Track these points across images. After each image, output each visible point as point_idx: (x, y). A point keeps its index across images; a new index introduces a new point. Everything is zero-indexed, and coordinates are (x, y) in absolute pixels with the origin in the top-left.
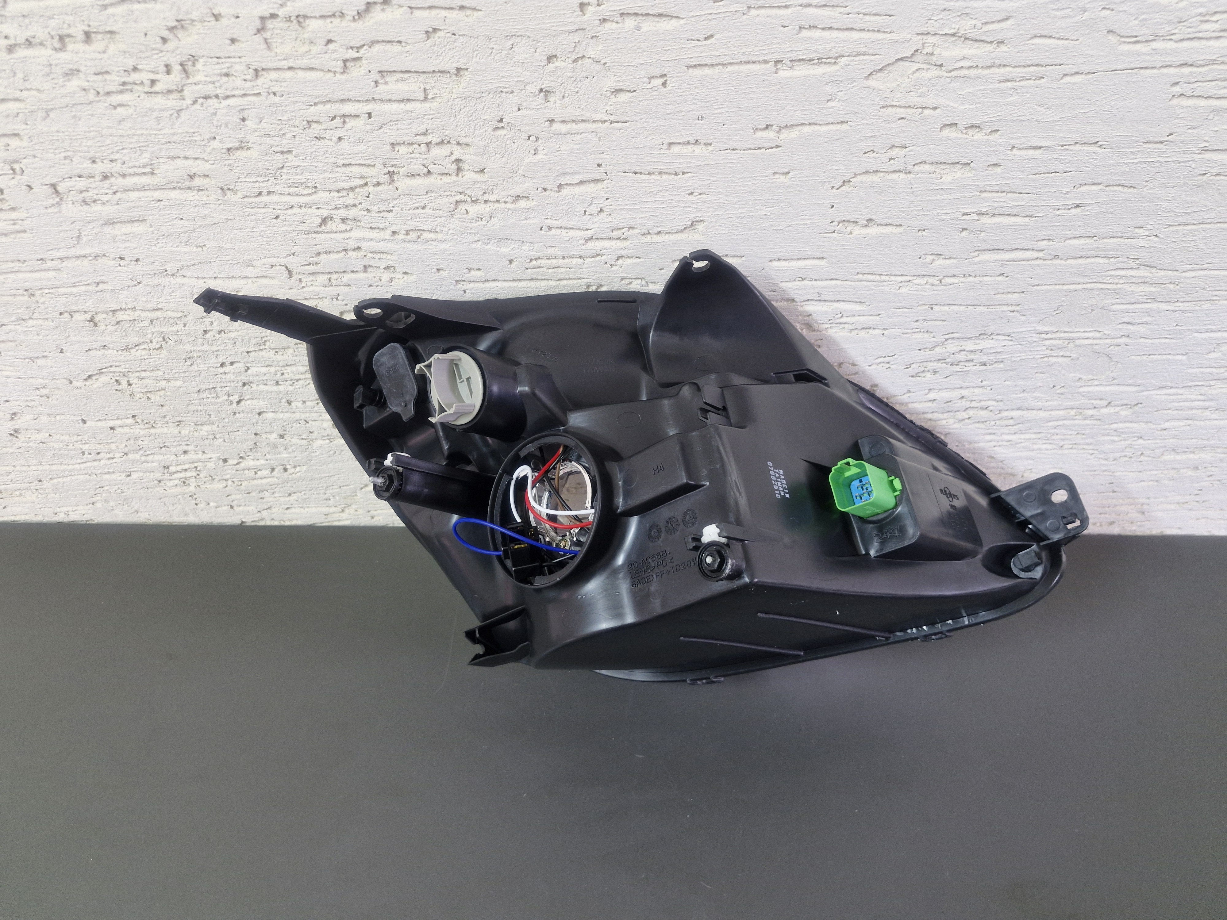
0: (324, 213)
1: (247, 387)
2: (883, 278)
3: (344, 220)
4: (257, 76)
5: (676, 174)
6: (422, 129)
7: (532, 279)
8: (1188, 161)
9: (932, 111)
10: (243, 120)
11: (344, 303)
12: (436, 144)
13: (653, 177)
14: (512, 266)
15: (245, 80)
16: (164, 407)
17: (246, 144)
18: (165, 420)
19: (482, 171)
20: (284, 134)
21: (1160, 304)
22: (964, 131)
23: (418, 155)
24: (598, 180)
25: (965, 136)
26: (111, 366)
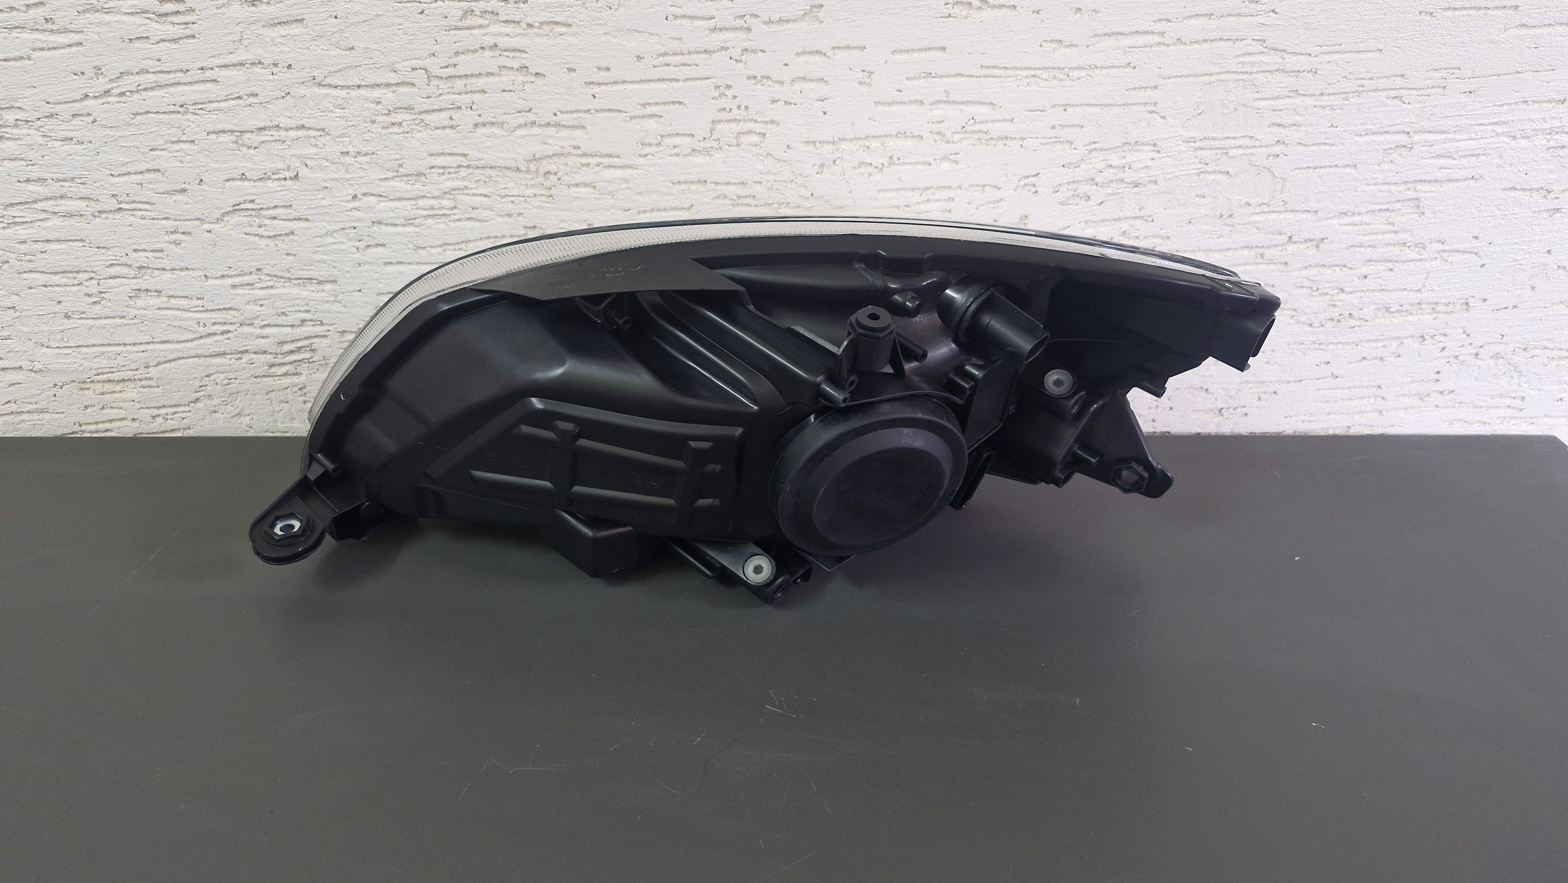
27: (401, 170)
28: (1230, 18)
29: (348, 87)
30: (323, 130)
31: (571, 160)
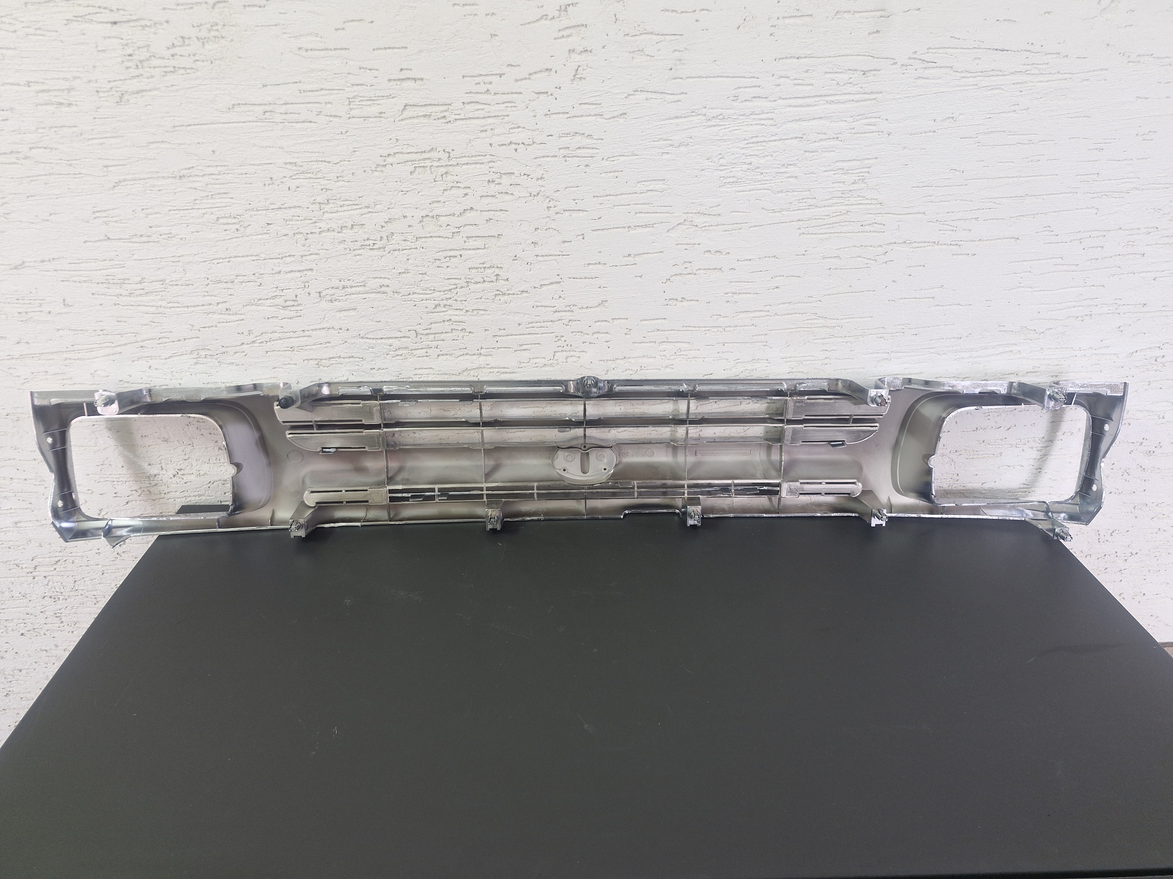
27: (400, 376)
28: (800, 304)
29: (377, 339)
30: (362, 358)
31: (484, 370)
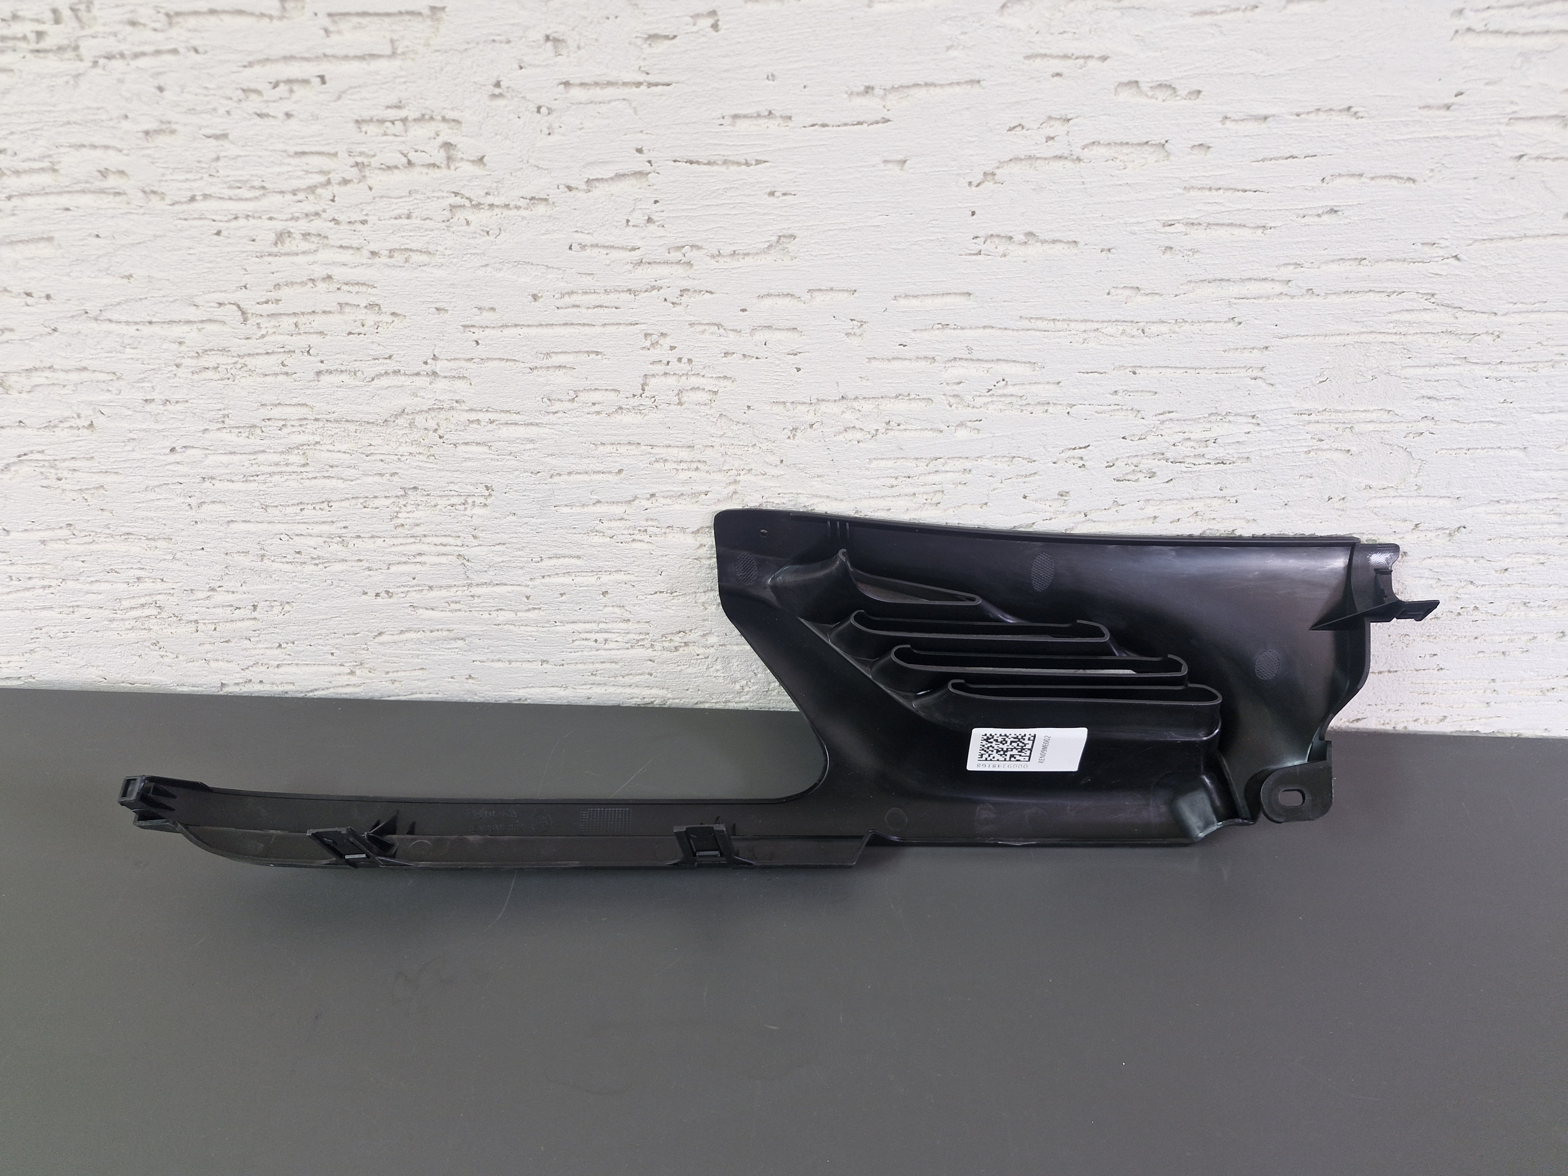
0: (279, 226)
1: (207, 484)
2: (1059, 325)
3: (306, 235)
4: (170, 24)
5: (747, 164)
6: (392, 99)
7: (566, 324)
8: (1491, 136)
9: (1099, 63)
10: (161, 89)
11: (319, 358)
12: (415, 120)
13: (715, 168)
14: (537, 303)
15: (155, 30)
16: (105, 513)
17: (168, 125)
18: (108, 531)
19: (481, 159)
20: (215, 110)
21: (1477, 367)
22: (1150, 93)
23: (392, 138)
24: (641, 174)
25: (1153, 101)
26: (32, 452)
